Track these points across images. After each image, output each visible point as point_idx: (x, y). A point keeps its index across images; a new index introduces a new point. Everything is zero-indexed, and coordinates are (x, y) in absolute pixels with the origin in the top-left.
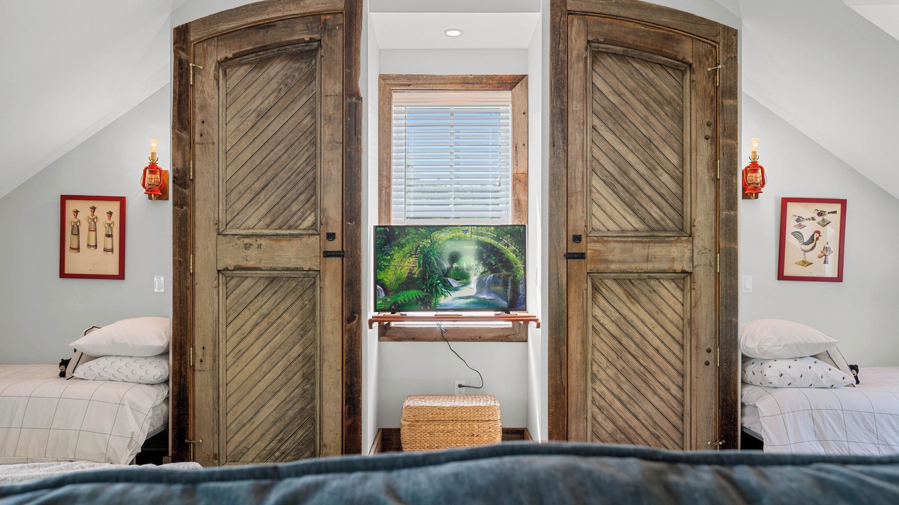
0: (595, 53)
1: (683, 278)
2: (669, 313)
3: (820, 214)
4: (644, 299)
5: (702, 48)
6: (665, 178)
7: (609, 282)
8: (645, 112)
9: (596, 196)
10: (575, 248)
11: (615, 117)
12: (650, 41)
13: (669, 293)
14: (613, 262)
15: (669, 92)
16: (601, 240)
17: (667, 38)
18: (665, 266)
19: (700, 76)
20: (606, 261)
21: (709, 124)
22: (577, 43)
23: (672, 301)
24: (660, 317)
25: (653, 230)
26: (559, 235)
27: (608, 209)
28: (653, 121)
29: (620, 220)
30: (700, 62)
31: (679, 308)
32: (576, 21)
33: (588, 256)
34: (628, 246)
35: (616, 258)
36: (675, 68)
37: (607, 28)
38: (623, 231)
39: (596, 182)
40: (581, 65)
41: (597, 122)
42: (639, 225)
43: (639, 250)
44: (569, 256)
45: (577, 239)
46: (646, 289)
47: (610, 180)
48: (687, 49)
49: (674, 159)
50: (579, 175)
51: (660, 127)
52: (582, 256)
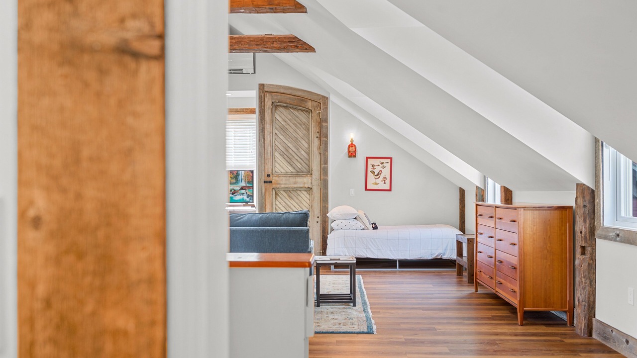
0: (275, 106)
1: (309, 190)
2: (304, 203)
3: (382, 163)
4: (295, 198)
5: (315, 104)
6: (303, 152)
7: (282, 192)
8: (295, 128)
9: (276, 159)
10: (268, 179)
11: (284, 130)
12: (295, 102)
13: (304, 195)
14: (282, 184)
15: (304, 120)
16: (278, 176)
17: (302, 100)
18: (301, 186)
19: (315, 114)
20: (280, 184)
21: (318, 133)
22: (268, 103)
23: (305, 199)
24: (301, 205)
25: (298, 172)
26: (262, 174)
27: (281, 164)
28: (298, 131)
29: (286, 168)
30: (315, 109)
31: (308, 201)
32: (268, 95)
33: (273, 182)
34: (288, 178)
35: (283, 183)
36: (306, 111)
37: (279, 97)
38: (287, 173)
39: (277, 154)
40: (270, 111)
41: (277, 132)
42: (293, 170)
43: (292, 180)
44: (265, 182)
45: (269, 176)
46: (296, 194)
47: (282, 153)
48: (309, 105)
49: (306, 145)
50: (269, 152)
51: (300, 133)
52: (270, 182)
